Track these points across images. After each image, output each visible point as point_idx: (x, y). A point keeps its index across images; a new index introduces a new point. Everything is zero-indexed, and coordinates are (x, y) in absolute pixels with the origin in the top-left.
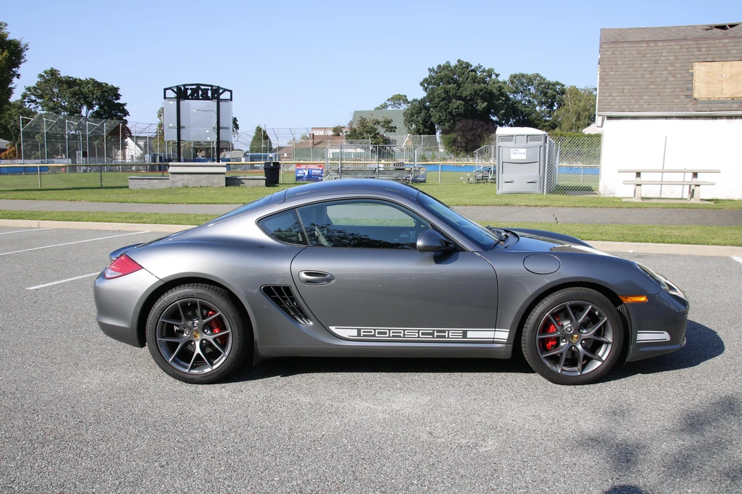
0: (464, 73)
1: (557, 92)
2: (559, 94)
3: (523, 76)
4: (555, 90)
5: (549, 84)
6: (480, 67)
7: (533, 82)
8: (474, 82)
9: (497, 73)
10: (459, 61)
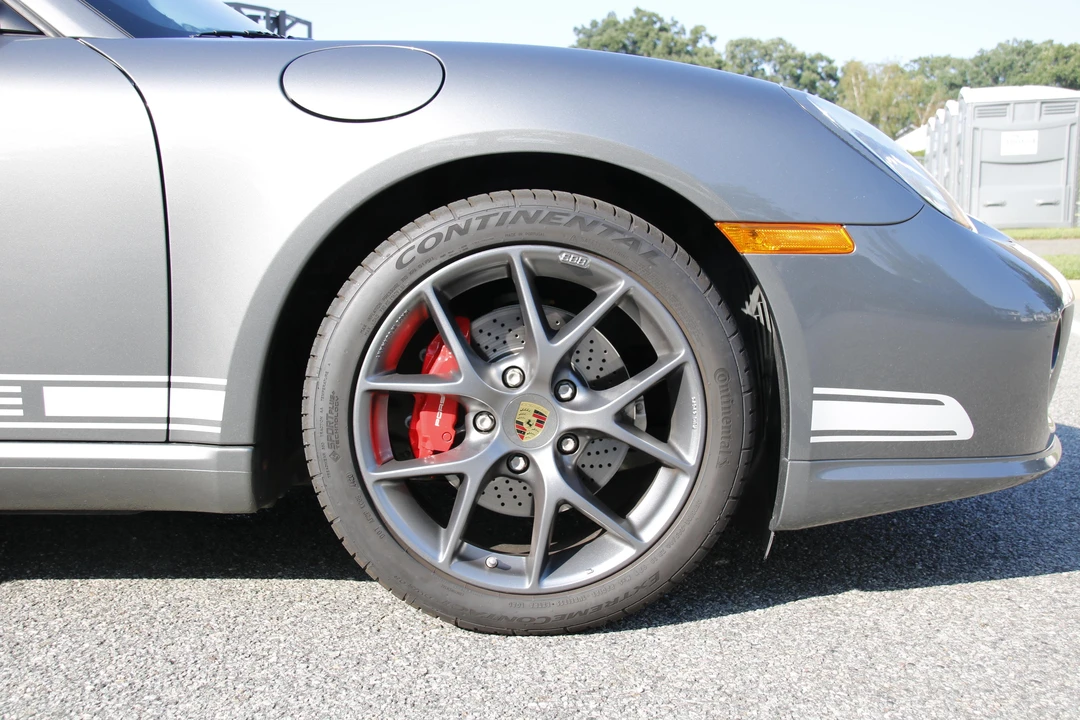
0: (647, 35)
1: (819, 74)
2: (822, 78)
3: (752, 43)
4: (815, 71)
5: (803, 58)
6: (675, 24)
7: (771, 55)
8: (670, 53)
9: (713, 35)
10: (638, 11)
